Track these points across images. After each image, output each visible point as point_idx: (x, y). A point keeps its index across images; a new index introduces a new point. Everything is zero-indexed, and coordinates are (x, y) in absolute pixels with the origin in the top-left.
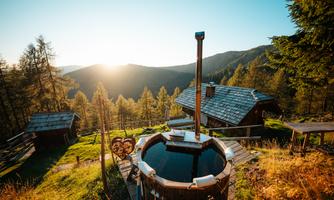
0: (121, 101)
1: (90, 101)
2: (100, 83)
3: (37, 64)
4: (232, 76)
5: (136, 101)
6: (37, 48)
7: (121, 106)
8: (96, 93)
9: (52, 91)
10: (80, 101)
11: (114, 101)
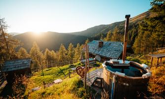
0: (47, 53)
1: (29, 53)
2: (35, 42)
5: (55, 52)
8: (33, 48)
9: (6, 47)
11: (43, 52)
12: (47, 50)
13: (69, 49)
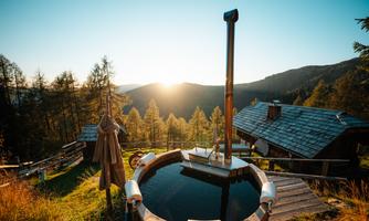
0: (171, 120)
1: (143, 118)
3: (99, 81)
4: (310, 96)
5: (187, 121)
6: (101, 67)
7: (171, 125)
8: (149, 111)
10: (133, 118)
11: (165, 120)
12: (171, 116)
13: (213, 118)
